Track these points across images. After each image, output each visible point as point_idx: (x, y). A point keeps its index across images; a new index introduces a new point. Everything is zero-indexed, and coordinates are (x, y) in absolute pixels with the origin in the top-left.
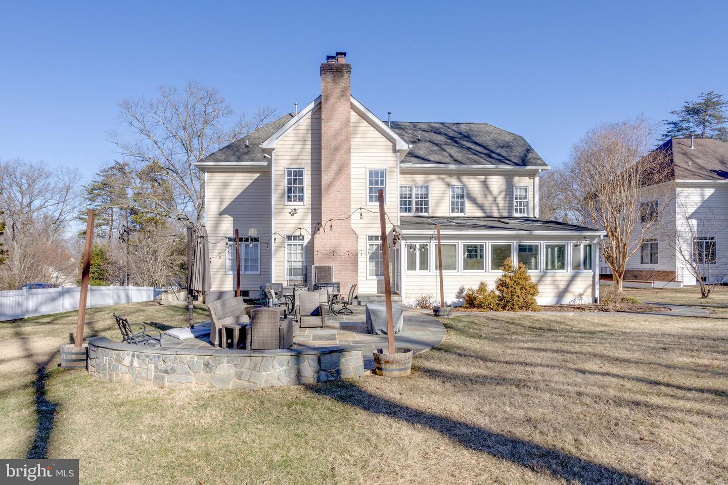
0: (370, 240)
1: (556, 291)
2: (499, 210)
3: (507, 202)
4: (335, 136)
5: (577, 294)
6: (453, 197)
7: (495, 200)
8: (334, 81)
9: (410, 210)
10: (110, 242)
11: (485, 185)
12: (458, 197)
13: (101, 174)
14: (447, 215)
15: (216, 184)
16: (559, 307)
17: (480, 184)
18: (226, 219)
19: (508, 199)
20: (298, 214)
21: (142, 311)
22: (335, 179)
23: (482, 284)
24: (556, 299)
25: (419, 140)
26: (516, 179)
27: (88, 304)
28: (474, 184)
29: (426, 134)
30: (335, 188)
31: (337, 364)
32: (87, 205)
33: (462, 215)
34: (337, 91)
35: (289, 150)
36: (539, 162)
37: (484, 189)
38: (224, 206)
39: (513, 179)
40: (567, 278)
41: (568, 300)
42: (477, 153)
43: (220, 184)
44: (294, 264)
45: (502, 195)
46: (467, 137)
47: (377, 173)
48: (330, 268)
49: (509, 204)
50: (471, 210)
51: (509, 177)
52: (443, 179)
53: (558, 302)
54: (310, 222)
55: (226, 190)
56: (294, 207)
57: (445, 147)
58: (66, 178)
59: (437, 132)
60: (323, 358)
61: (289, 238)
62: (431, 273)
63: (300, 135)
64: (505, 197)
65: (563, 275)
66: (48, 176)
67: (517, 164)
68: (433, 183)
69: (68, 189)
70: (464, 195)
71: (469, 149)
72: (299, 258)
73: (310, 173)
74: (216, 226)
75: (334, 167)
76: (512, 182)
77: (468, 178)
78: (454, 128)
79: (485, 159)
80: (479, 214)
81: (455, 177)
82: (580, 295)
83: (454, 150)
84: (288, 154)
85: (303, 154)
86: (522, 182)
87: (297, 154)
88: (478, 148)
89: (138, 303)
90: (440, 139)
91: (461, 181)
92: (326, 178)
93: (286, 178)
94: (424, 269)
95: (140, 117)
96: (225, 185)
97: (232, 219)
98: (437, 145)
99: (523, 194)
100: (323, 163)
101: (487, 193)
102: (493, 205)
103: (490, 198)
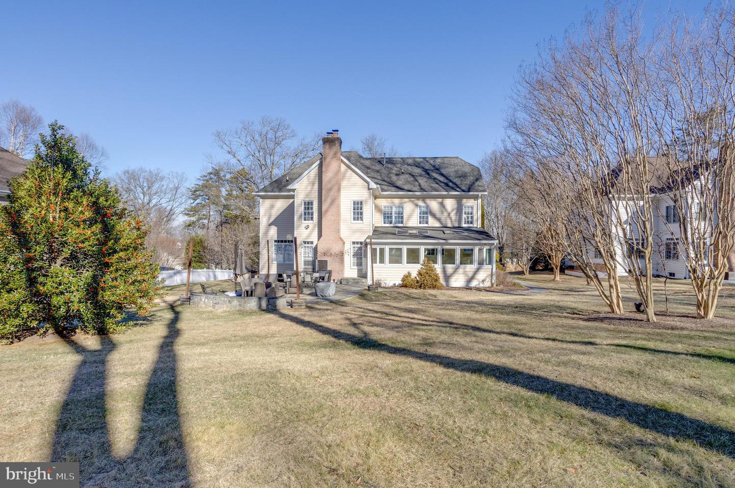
0: (353, 244)
1: (466, 278)
2: (452, 222)
3: (458, 217)
4: (329, 182)
5: (481, 280)
6: (420, 214)
7: (449, 215)
8: (330, 148)
9: (391, 223)
10: (208, 233)
11: (442, 205)
12: (424, 214)
13: (202, 179)
14: (416, 225)
15: (266, 206)
16: (468, 288)
17: (438, 204)
18: (272, 228)
19: (458, 214)
20: (310, 228)
21: (220, 285)
22: (329, 207)
23: (409, 273)
24: (466, 283)
25: (403, 173)
26: (464, 201)
27: (191, 280)
28: (434, 205)
29: (409, 168)
30: (329, 213)
31: (275, 303)
32: (190, 203)
33: (426, 225)
34: (332, 153)
35: (304, 189)
36: (481, 189)
37: (442, 208)
38: (272, 220)
39: (462, 200)
40: (474, 270)
41: (474, 284)
42: (439, 183)
43: (269, 206)
44: (307, 259)
45: (454, 212)
46: (437, 169)
47: (358, 203)
48: (326, 262)
49: (459, 218)
50: (433, 223)
51: (459, 199)
52: (413, 201)
53: (467, 285)
54: (317, 233)
55: (273, 210)
56: (307, 224)
57: (419, 179)
58: (176, 181)
59: (417, 165)
60: (270, 300)
61: (305, 242)
62: (386, 266)
63: (311, 180)
64: (456, 213)
65: (470, 268)
66: (162, 179)
67: (464, 191)
68: (406, 204)
69: (177, 189)
70: (427, 213)
71: (435, 179)
72: (310, 255)
73: (317, 203)
74: (266, 233)
75: (329, 200)
76: (461, 203)
77: (430, 201)
78: (431, 162)
79: (442, 187)
80: (437, 224)
81: (421, 200)
82: (483, 281)
83: (423, 181)
84: (304, 192)
85: (313, 192)
86: (469, 203)
87: (309, 192)
88: (442, 179)
89: (221, 281)
90: (417, 171)
91: (425, 203)
92: (324, 208)
93: (303, 206)
94: (381, 263)
95: (228, 143)
96: (272, 207)
97: (276, 228)
98: (413, 176)
99: (470, 211)
100: (323, 198)
101: (444, 210)
102: (448, 219)
103: (446, 214)
